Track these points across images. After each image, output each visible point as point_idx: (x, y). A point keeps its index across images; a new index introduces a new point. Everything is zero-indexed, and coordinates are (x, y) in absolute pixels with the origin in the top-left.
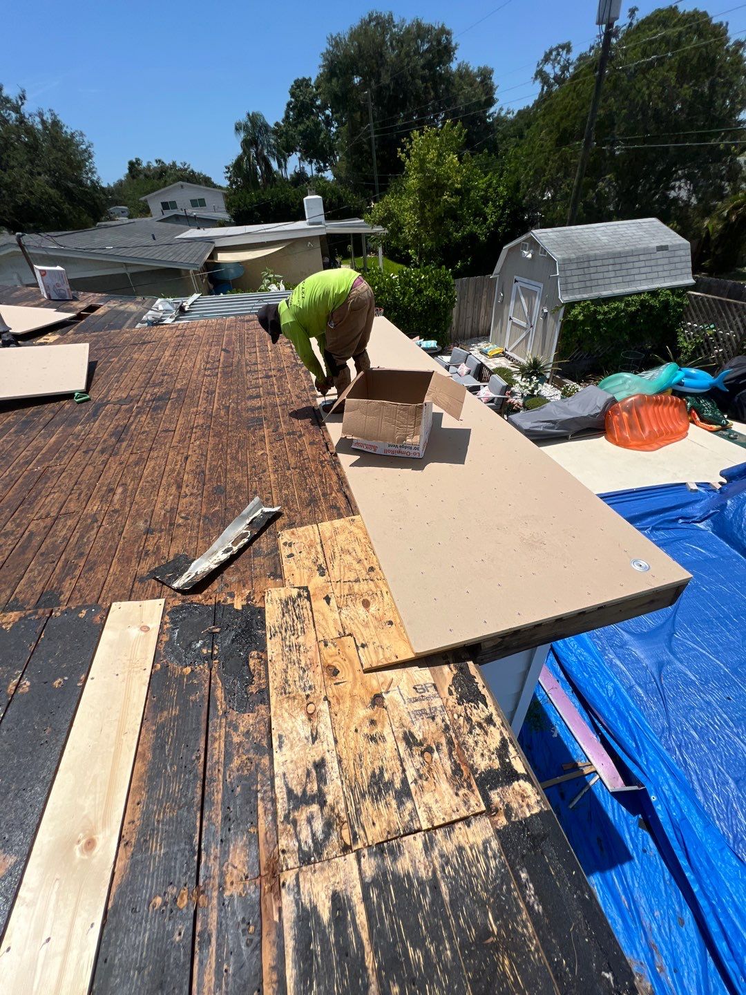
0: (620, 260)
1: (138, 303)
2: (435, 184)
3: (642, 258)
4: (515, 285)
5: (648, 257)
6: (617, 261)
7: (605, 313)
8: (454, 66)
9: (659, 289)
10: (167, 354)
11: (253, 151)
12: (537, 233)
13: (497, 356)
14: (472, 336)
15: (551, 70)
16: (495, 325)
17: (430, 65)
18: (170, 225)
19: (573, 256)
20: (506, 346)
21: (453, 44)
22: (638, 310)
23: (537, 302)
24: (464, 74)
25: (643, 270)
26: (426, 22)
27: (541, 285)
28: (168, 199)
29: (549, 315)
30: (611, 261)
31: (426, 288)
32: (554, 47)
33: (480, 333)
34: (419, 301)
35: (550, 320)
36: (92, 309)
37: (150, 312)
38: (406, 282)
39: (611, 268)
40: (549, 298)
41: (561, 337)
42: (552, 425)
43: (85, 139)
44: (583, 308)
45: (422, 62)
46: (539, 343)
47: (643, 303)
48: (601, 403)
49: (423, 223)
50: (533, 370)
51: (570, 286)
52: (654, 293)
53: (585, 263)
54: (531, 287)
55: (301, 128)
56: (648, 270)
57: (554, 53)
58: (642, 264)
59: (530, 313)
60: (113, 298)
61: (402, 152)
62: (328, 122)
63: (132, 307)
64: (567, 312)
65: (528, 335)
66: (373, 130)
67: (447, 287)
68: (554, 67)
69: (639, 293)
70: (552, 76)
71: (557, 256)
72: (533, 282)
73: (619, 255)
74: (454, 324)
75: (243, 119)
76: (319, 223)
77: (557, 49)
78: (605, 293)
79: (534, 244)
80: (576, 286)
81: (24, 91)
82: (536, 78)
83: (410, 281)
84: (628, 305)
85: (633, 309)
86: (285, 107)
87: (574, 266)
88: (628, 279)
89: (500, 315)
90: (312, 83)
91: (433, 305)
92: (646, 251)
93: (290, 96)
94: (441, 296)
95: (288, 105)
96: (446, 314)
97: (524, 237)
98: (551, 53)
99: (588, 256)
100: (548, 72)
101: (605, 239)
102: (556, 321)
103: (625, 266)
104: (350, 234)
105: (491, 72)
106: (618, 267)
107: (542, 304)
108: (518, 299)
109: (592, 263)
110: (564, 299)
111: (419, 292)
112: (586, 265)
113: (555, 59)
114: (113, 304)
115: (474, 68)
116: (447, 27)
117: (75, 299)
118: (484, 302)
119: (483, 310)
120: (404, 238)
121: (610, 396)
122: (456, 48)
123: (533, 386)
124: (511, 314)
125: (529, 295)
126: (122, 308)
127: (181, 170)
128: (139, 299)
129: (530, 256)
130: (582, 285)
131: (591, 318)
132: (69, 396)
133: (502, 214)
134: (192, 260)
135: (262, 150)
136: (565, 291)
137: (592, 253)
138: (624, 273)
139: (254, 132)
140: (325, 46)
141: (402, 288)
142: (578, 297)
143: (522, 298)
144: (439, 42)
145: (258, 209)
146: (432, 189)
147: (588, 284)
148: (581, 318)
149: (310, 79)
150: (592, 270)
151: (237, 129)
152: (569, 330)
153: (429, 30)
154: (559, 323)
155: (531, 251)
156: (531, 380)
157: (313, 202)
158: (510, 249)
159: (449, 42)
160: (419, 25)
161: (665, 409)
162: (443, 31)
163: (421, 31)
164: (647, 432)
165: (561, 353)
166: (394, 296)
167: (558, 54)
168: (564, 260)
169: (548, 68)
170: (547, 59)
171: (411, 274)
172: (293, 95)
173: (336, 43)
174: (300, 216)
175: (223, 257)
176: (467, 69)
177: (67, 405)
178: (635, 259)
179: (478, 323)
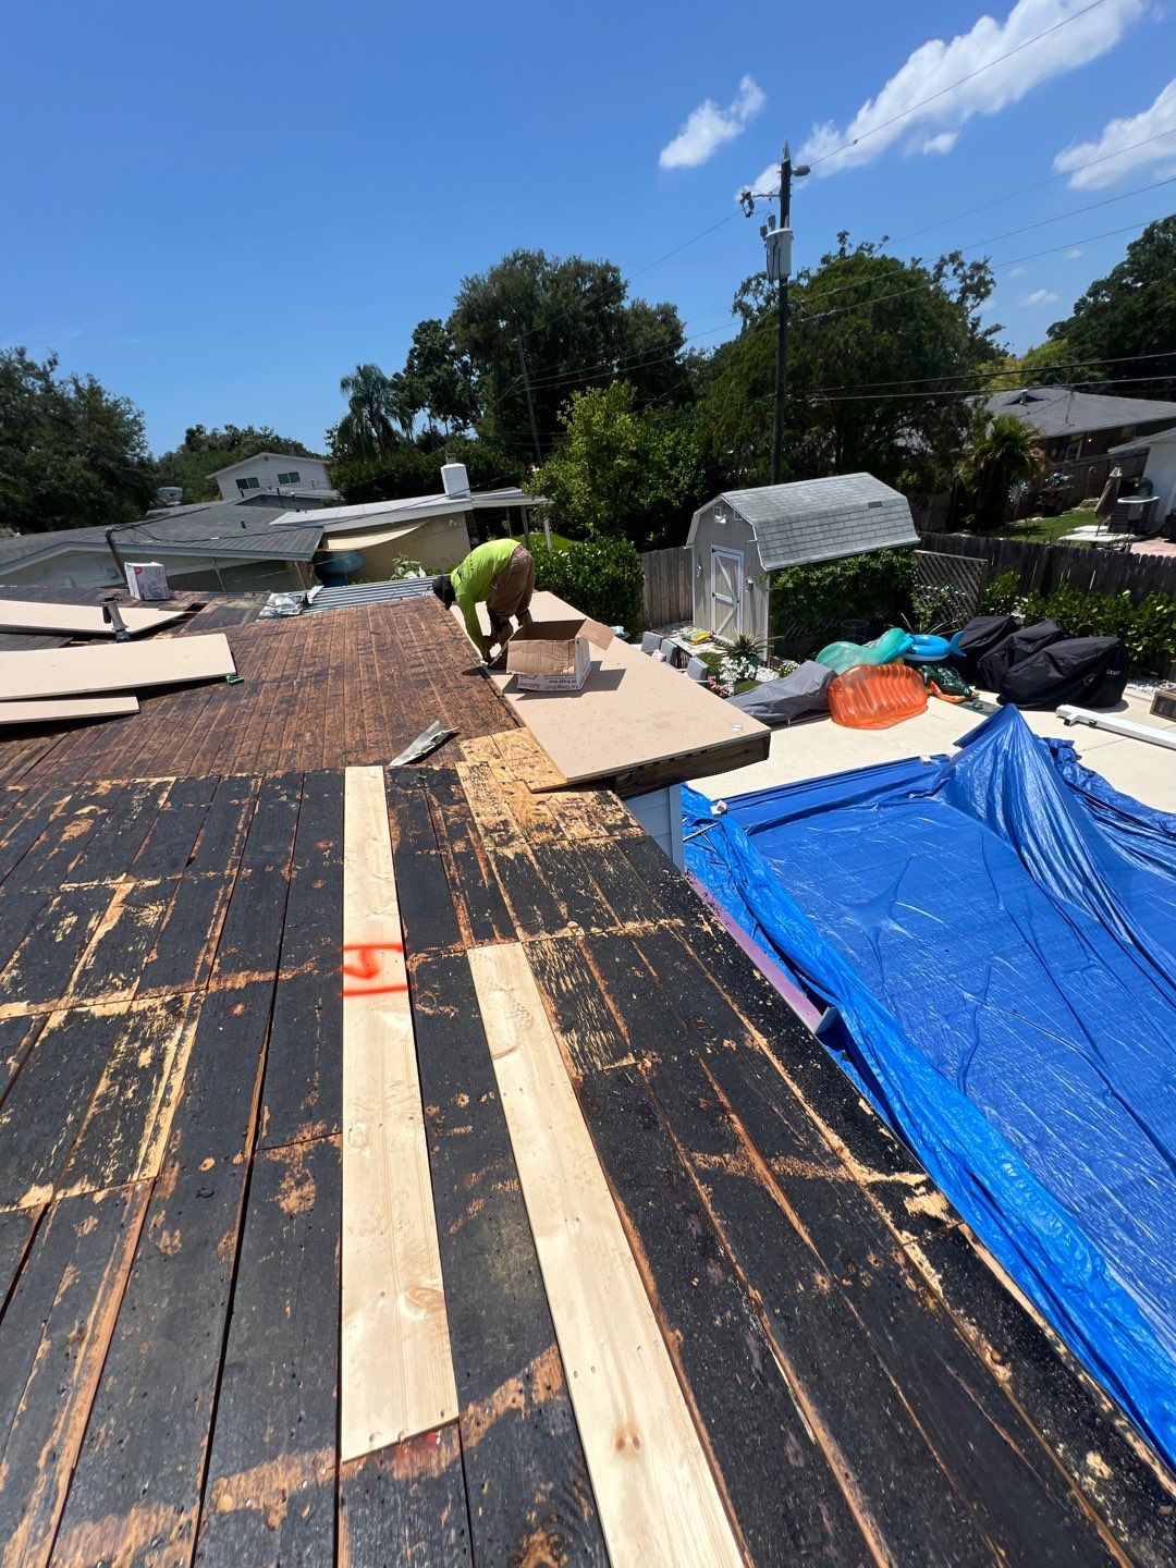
0: (828, 520)
1: (248, 599)
2: (606, 447)
3: (852, 516)
4: (713, 556)
5: (860, 515)
6: (824, 521)
7: (819, 580)
8: (626, 304)
9: (878, 549)
10: (310, 640)
11: (366, 412)
12: (728, 496)
13: (704, 641)
14: (671, 622)
15: (754, 302)
16: (697, 605)
17: (595, 306)
18: (259, 509)
19: (771, 519)
20: (713, 629)
21: (622, 281)
22: (857, 575)
23: (740, 573)
24: (641, 312)
25: (856, 530)
26: (585, 259)
27: (742, 553)
28: (245, 475)
29: (755, 587)
30: (817, 522)
31: (604, 566)
32: (753, 276)
33: (682, 616)
34: (597, 580)
35: (757, 592)
36: (196, 608)
37: (266, 608)
38: (579, 559)
39: (818, 529)
40: (752, 568)
41: (772, 610)
42: (764, 708)
43: (133, 407)
44: (791, 575)
45: (584, 302)
46: (749, 621)
47: (862, 566)
48: (819, 679)
49: (596, 490)
50: (743, 650)
51: (772, 552)
52: (874, 554)
53: (787, 526)
54: (731, 557)
55: (429, 379)
56: (863, 529)
57: (754, 283)
58: (854, 523)
59: (735, 586)
60: (217, 596)
61: (563, 414)
62: (466, 370)
63: (242, 604)
64: (773, 580)
65: (736, 611)
66: (527, 382)
67: (631, 563)
68: (756, 299)
69: (856, 556)
70: (755, 308)
71: (752, 520)
72: (732, 550)
73: (826, 515)
74: (647, 607)
75: (352, 373)
76: (464, 496)
77: (756, 278)
78: (816, 557)
79: (726, 508)
80: (779, 551)
81: (55, 355)
82: (735, 311)
83: (584, 558)
84: (844, 569)
85: (851, 573)
86: (407, 355)
87: (775, 530)
88: (840, 540)
89: (701, 592)
90: (443, 326)
91: (615, 584)
92: (857, 509)
93: (413, 342)
94: (624, 573)
95: (412, 352)
96: (633, 595)
97: (715, 501)
98: (749, 281)
99: (788, 517)
100: (749, 303)
101: (808, 499)
102: (764, 593)
103: (834, 526)
104: (505, 508)
105: (675, 308)
106: (826, 528)
107: (747, 574)
108: (718, 571)
109: (794, 525)
110: (767, 566)
111: (596, 570)
112: (788, 527)
113: (756, 290)
114: (219, 602)
115: (652, 305)
116: (613, 265)
117: (173, 598)
118: (681, 578)
119: (681, 588)
120: (574, 509)
121: (828, 670)
122: (626, 286)
123: (742, 667)
124: (713, 590)
125: (730, 565)
126: (231, 605)
127: (260, 436)
128: (248, 595)
129: (724, 521)
130: (787, 549)
131: (802, 585)
132: (221, 679)
133: (697, 475)
134: (300, 549)
135: (379, 407)
136: (767, 557)
137: (792, 514)
138: (835, 533)
139: (366, 388)
140: (459, 289)
141: (575, 567)
142: (784, 563)
143: (723, 569)
144: (604, 280)
145: (377, 482)
146: (602, 453)
147: (794, 548)
148: (790, 585)
149: (440, 321)
150: (797, 533)
151: (344, 384)
152: (781, 602)
153: (590, 268)
154: (767, 593)
155: (725, 516)
156: (740, 661)
157: (453, 472)
158: (703, 515)
159: (617, 280)
160: (577, 263)
161: (896, 682)
162: (607, 268)
163: (579, 270)
164: (876, 706)
165: (774, 629)
166: (564, 577)
167: (759, 283)
168: (760, 523)
169: (748, 299)
170: (745, 289)
171: (584, 549)
172: (417, 341)
173: (474, 286)
174: (437, 488)
175: (334, 545)
176: (644, 306)
177: (221, 687)
178: (845, 518)
179: (677, 605)
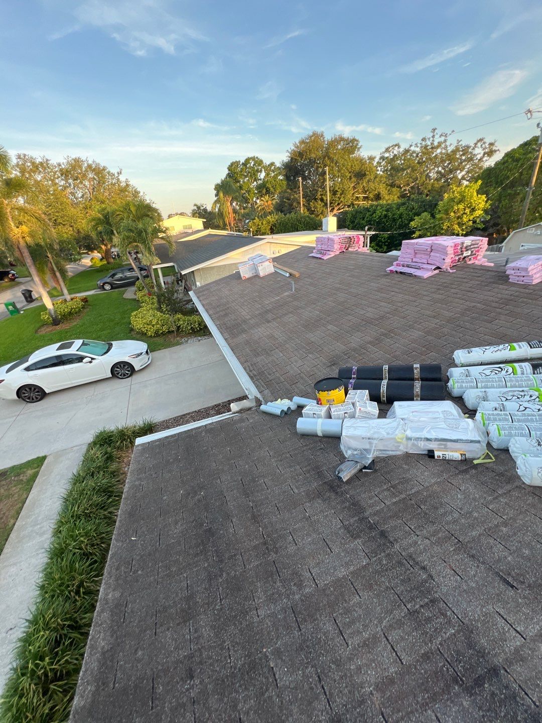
4: (522, 248)
8: (355, 155)
21: (359, 146)
24: (361, 159)
26: (345, 135)
32: (391, 145)
72: (539, 245)
75: (219, 182)
81: (121, 170)
90: (241, 163)
93: (227, 170)
95: (227, 174)
113: (391, 151)
115: (366, 156)
116: (356, 138)
129: (538, 234)
160: (341, 137)
162: (354, 140)
167: (393, 149)
169: (387, 155)
